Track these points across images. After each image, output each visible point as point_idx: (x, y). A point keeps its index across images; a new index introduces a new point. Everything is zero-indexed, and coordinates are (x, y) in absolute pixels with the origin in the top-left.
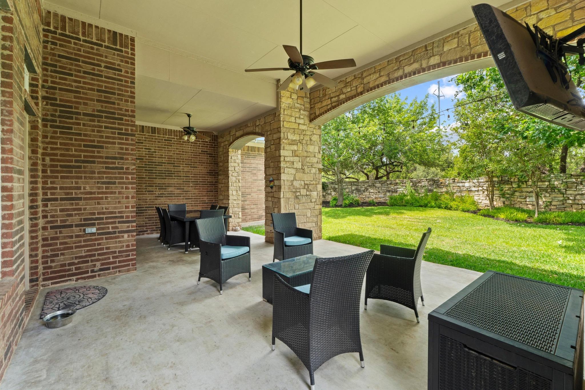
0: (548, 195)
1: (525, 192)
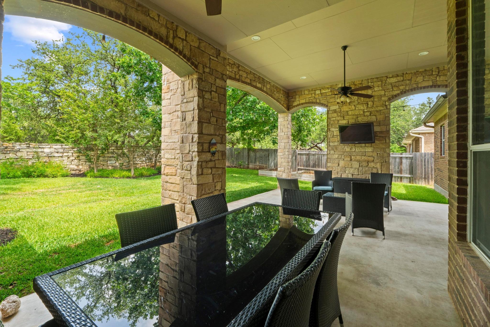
1: (107, 157)
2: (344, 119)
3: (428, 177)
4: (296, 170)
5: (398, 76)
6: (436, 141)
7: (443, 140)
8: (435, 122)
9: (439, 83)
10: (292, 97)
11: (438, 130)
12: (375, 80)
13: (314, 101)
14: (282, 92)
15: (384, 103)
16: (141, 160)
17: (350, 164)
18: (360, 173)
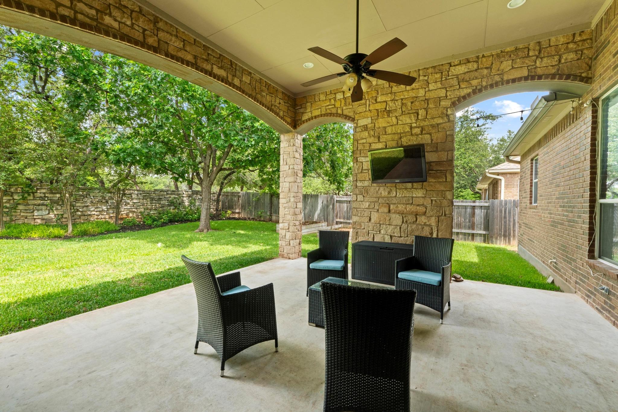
0: (59, 208)
1: (32, 205)
2: (379, 140)
3: (510, 234)
4: (333, 223)
5: (469, 62)
6: (523, 183)
7: (534, 181)
8: (522, 154)
9: (539, 71)
10: (301, 105)
11: (527, 166)
12: (430, 71)
13: (334, 111)
14: (280, 95)
15: (445, 112)
16: (99, 210)
17: (388, 218)
18: (403, 235)
